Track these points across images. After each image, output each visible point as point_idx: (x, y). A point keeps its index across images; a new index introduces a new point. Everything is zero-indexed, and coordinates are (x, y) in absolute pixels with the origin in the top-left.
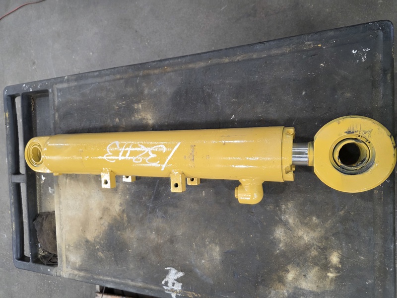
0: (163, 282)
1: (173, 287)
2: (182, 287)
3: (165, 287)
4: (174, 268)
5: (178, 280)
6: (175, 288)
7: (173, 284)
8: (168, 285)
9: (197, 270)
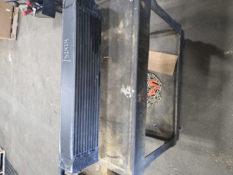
0: (128, 97)
1: (129, 91)
2: (129, 86)
3: (130, 97)
4: (120, 90)
5: (126, 88)
6: (129, 90)
7: (128, 91)
8: (128, 94)
9: (121, 76)
